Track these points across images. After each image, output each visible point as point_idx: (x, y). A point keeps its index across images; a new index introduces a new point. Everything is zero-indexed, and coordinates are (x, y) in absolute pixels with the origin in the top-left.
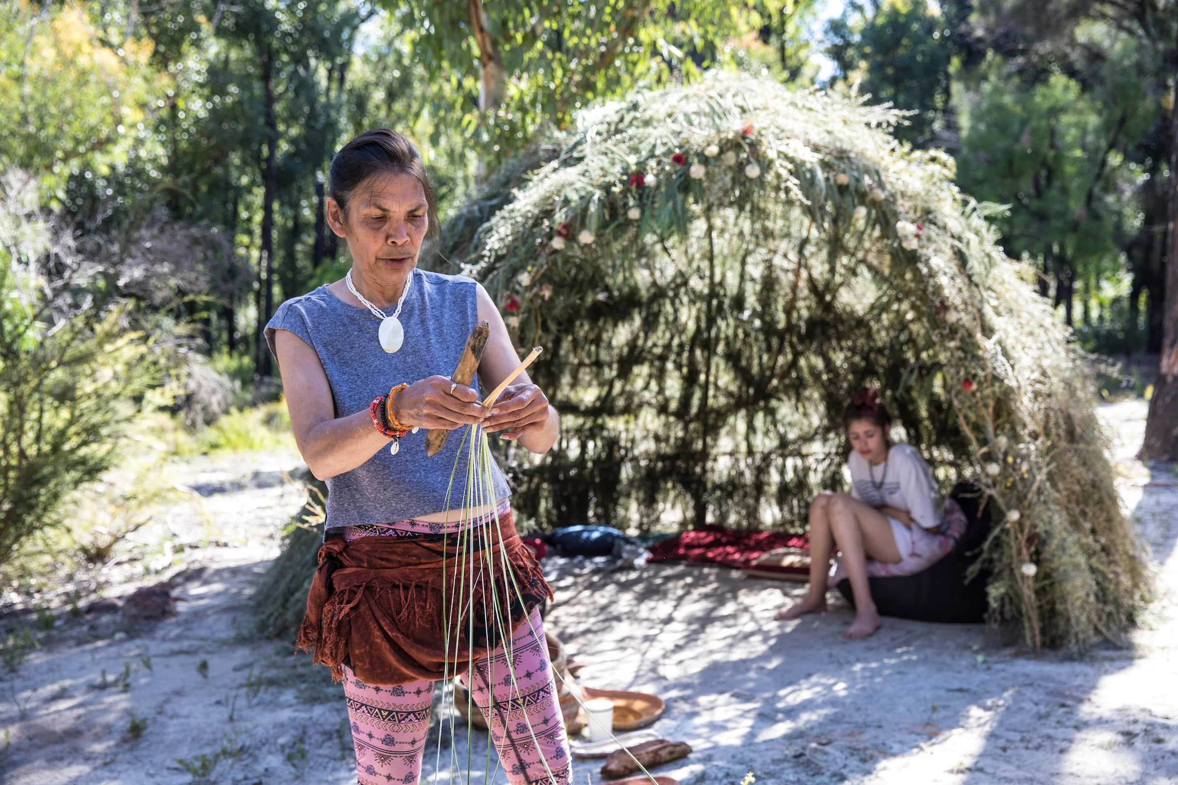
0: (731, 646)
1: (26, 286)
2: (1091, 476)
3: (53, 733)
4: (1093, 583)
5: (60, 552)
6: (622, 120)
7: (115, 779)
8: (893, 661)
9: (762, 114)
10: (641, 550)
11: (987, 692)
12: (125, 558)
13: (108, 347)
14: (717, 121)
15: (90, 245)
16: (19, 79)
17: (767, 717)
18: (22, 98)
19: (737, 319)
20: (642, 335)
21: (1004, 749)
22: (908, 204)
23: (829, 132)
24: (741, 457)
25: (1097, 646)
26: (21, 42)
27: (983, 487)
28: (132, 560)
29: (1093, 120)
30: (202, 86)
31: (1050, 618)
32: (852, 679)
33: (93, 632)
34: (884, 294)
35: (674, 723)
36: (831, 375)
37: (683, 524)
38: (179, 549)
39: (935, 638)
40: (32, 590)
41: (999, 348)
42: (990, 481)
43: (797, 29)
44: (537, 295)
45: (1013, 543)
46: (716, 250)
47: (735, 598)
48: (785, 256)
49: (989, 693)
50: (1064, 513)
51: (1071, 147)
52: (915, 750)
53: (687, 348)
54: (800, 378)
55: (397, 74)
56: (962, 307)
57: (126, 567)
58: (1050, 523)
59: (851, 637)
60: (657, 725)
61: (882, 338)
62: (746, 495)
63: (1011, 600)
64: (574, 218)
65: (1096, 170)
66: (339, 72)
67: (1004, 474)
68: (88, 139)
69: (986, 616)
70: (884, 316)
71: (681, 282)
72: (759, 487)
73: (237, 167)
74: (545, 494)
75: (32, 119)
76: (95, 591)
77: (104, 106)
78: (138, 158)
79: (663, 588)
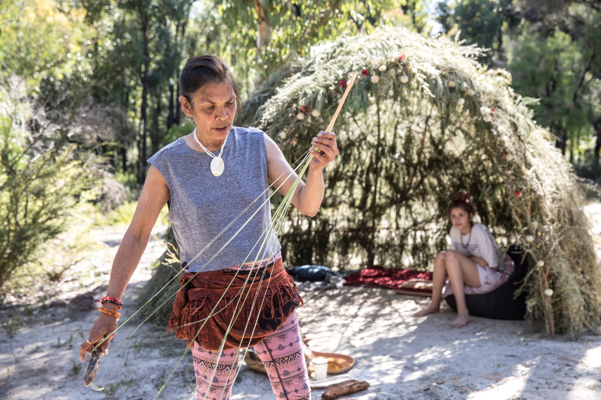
0: (389, 330)
1: (20, 136)
2: (582, 243)
3: (32, 370)
4: (583, 300)
5: (36, 275)
6: (334, 52)
7: (65, 395)
8: (475, 340)
9: (410, 49)
10: (340, 279)
11: (527, 357)
12: (70, 279)
13: (62, 169)
14: (386, 52)
15: (53, 115)
16: (16, 29)
17: (409, 368)
18: (18, 39)
19: (392, 158)
20: (341, 165)
21: (537, 388)
22: (486, 98)
23: (445, 59)
24: (393, 230)
25: (585, 333)
26: (17, 10)
27: (524, 248)
28: (74, 280)
29: (578, 56)
30: (111, 33)
31: (560, 318)
32: (454, 348)
33: (53, 318)
34: (471, 145)
35: (360, 371)
36: (441, 188)
37: (362, 265)
38: (98, 275)
39: (497, 328)
40: (21, 295)
41: (534, 175)
42: (528, 245)
43: (422, 7)
44: (288, 144)
45: (540, 278)
46: (382, 121)
47: (390, 304)
48: (418, 125)
49: (527, 358)
50: (568, 263)
51: (566, 70)
52: (489, 388)
53: (365, 173)
54: (425, 189)
55: (212, 28)
56: (515, 152)
57: (70, 283)
58: (560, 268)
59: (453, 327)
60: (351, 372)
61: (469, 169)
62: (395, 250)
63: (539, 308)
64: (309, 103)
65: (579, 82)
66: (182, 27)
67: (536, 242)
68: (52, 60)
69: (525, 317)
70: (470, 157)
71: (363, 137)
72: (402, 246)
73: (129, 76)
74: (290, 248)
75: (23, 49)
76: (54, 296)
77: (60, 44)
78: (77, 71)
79: (352, 299)
